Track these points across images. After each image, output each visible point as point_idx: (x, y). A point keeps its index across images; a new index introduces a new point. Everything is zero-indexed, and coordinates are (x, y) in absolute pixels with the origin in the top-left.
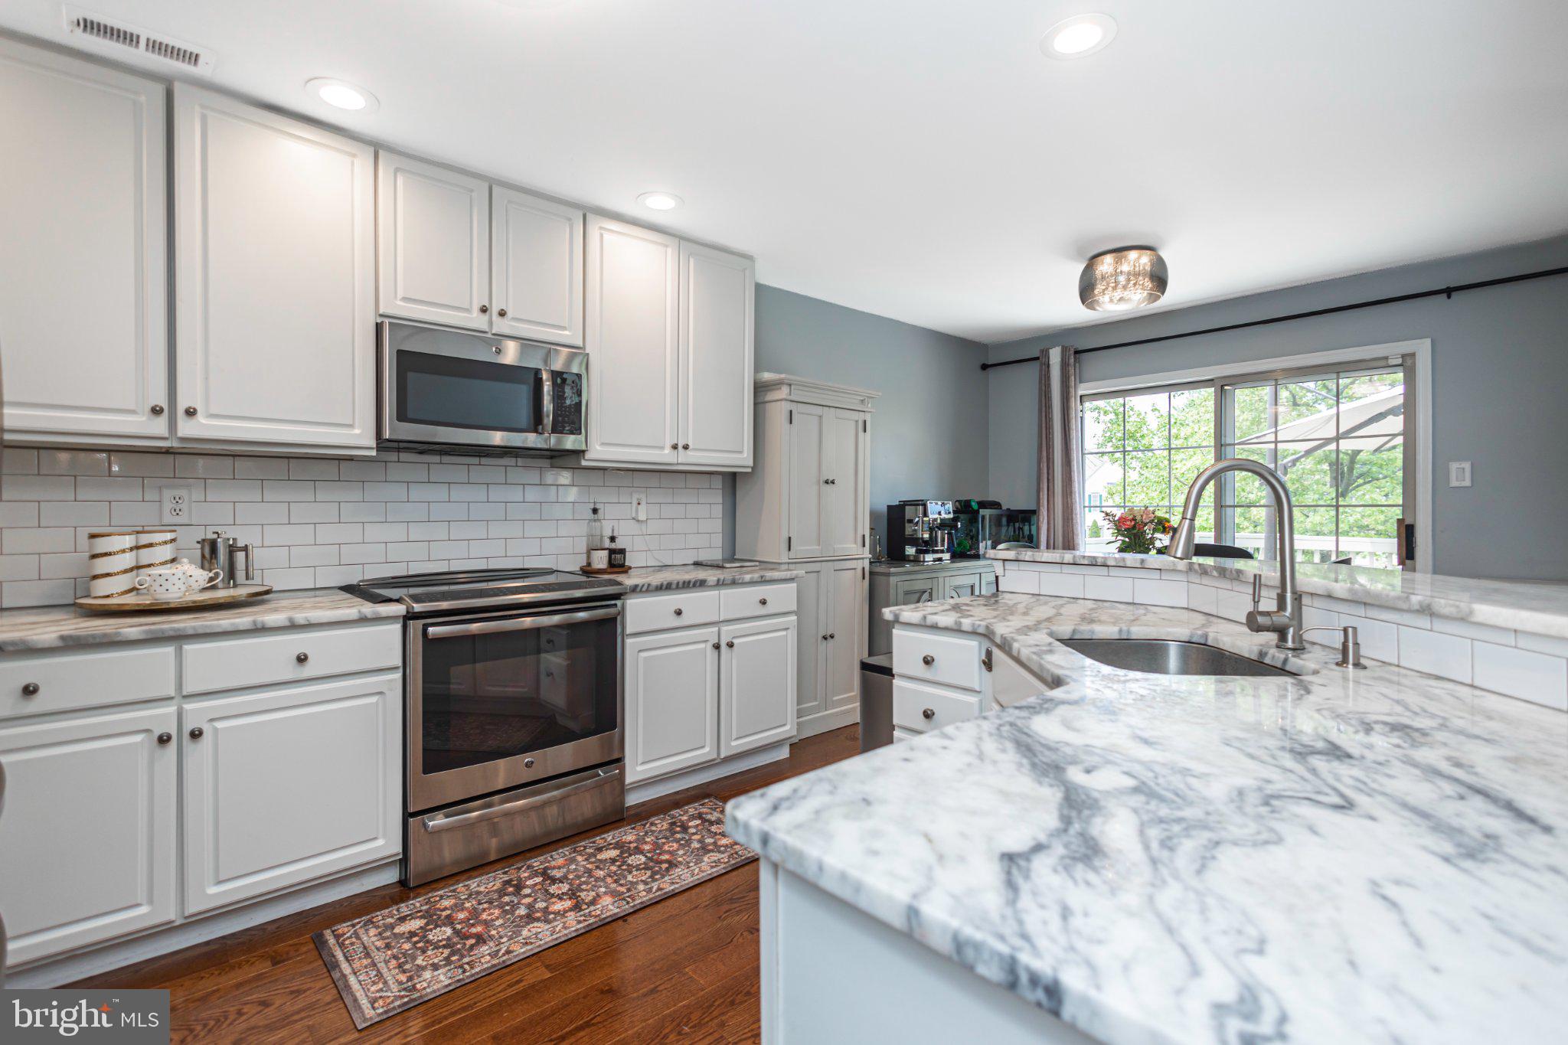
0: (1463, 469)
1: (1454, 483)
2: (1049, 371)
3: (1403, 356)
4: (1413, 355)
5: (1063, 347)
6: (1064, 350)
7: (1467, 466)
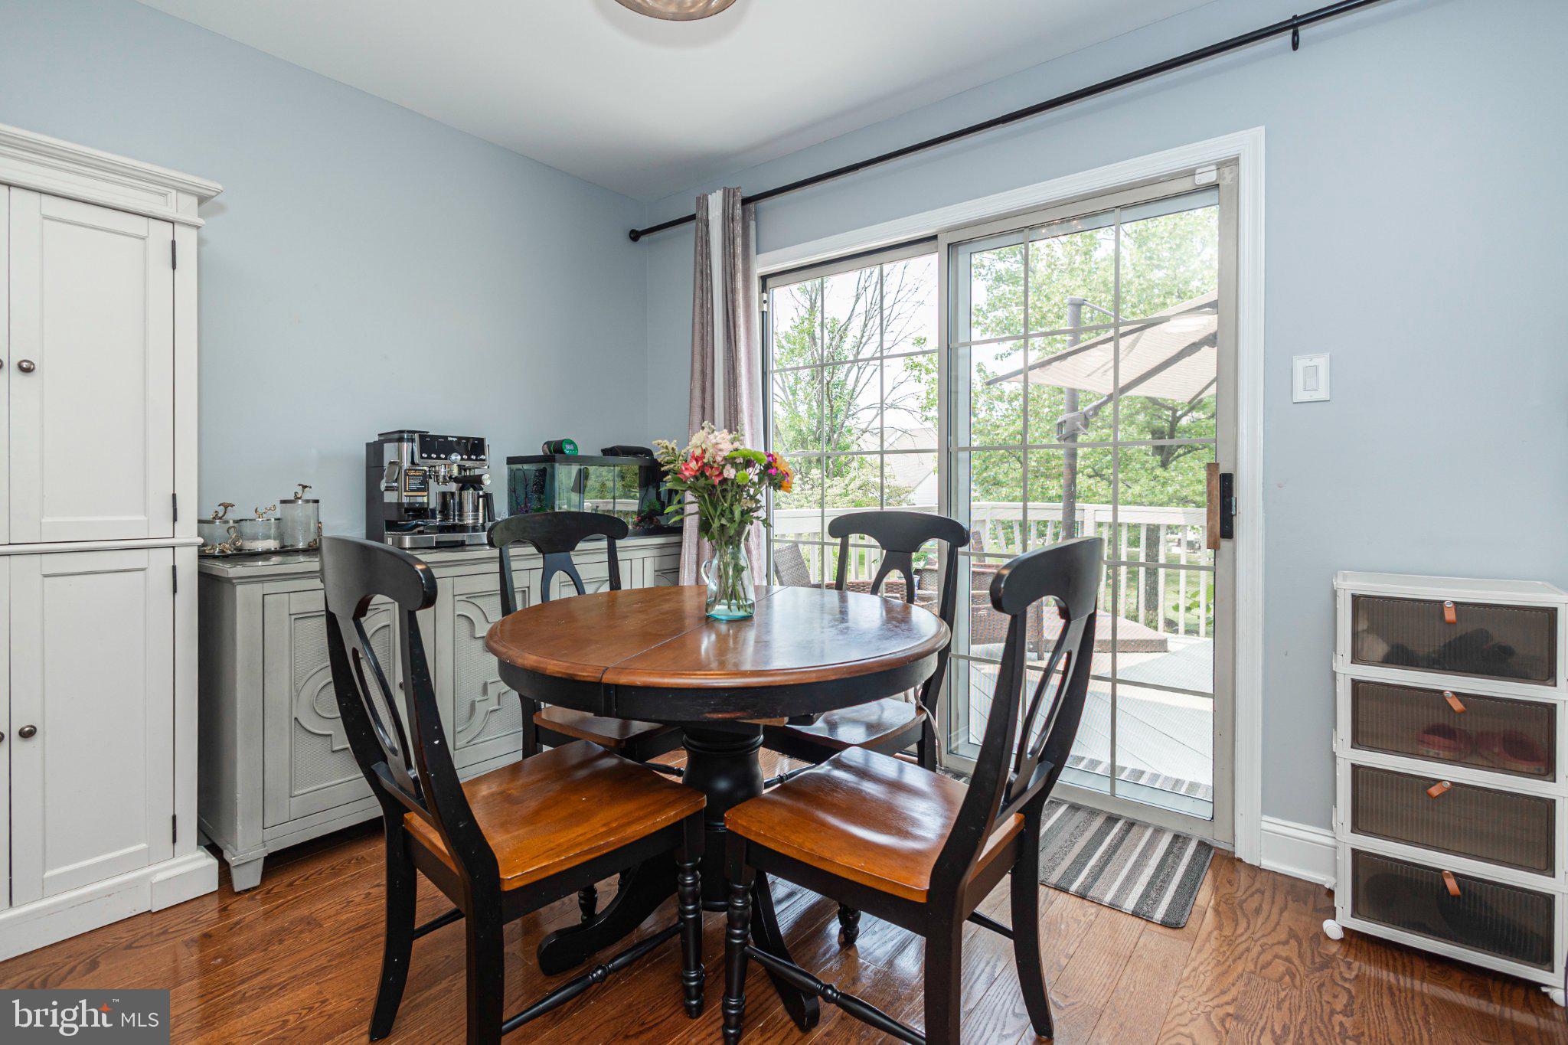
0: (1316, 367)
1: (1300, 395)
2: (708, 232)
3: (1220, 165)
4: (1234, 161)
5: (725, 189)
6: (728, 194)
7: (1322, 362)
